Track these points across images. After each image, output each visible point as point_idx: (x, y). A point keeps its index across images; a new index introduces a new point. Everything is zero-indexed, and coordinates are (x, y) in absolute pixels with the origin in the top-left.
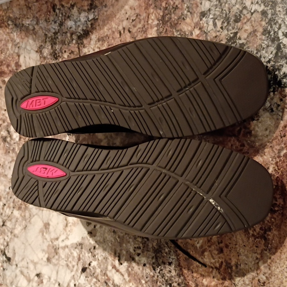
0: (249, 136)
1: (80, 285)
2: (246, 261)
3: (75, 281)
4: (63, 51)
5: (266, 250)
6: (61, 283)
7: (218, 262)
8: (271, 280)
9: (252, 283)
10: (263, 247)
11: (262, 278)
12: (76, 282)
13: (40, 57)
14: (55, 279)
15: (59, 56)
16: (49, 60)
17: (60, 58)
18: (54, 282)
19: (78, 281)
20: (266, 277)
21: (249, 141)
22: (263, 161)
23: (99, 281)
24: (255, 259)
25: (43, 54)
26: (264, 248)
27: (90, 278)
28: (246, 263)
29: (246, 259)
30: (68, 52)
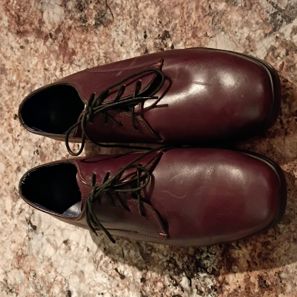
0: (292, 70)
1: (110, 248)
2: (291, 207)
3: (105, 245)
4: (89, 2)
6: (90, 248)
12: (106, 245)
13: (65, 11)
14: (84, 244)
15: (84, 8)
16: (74, 12)
17: (86, 9)
18: (82, 247)
19: (108, 244)
21: (292, 76)
23: (131, 242)
25: (68, 7)
27: (121, 240)
28: (292, 208)
29: (291, 204)
30: (94, 2)
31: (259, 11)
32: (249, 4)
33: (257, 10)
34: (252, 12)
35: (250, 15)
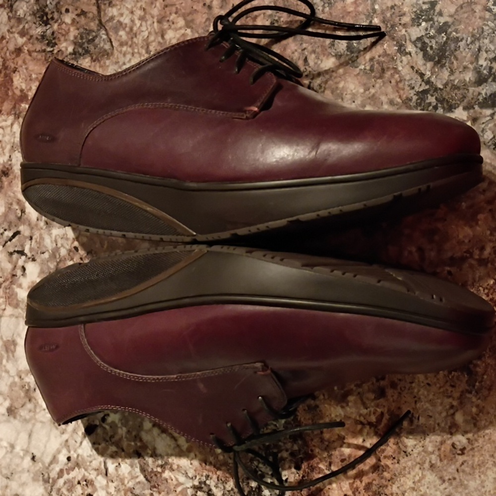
1: (80, 458)
2: (429, 412)
3: (69, 452)
4: (63, 10)
5: (470, 392)
6: (38, 455)
7: (374, 413)
8: (477, 444)
9: (439, 449)
10: (463, 386)
11: (459, 441)
12: (72, 452)
13: (9, 18)
14: (25, 447)
15: (52, 18)
16: (30, 24)
17: (56, 22)
18: (22, 454)
19: (75, 451)
20: (468, 439)
23: (123, 450)
24: (448, 407)
25: (16, 12)
26: (467, 388)
27: (103, 445)
28: (431, 414)
29: (431, 408)
30: (73, 12)
31: (397, 83)
32: (380, 68)
33: (393, 81)
34: (384, 83)
35: (380, 88)
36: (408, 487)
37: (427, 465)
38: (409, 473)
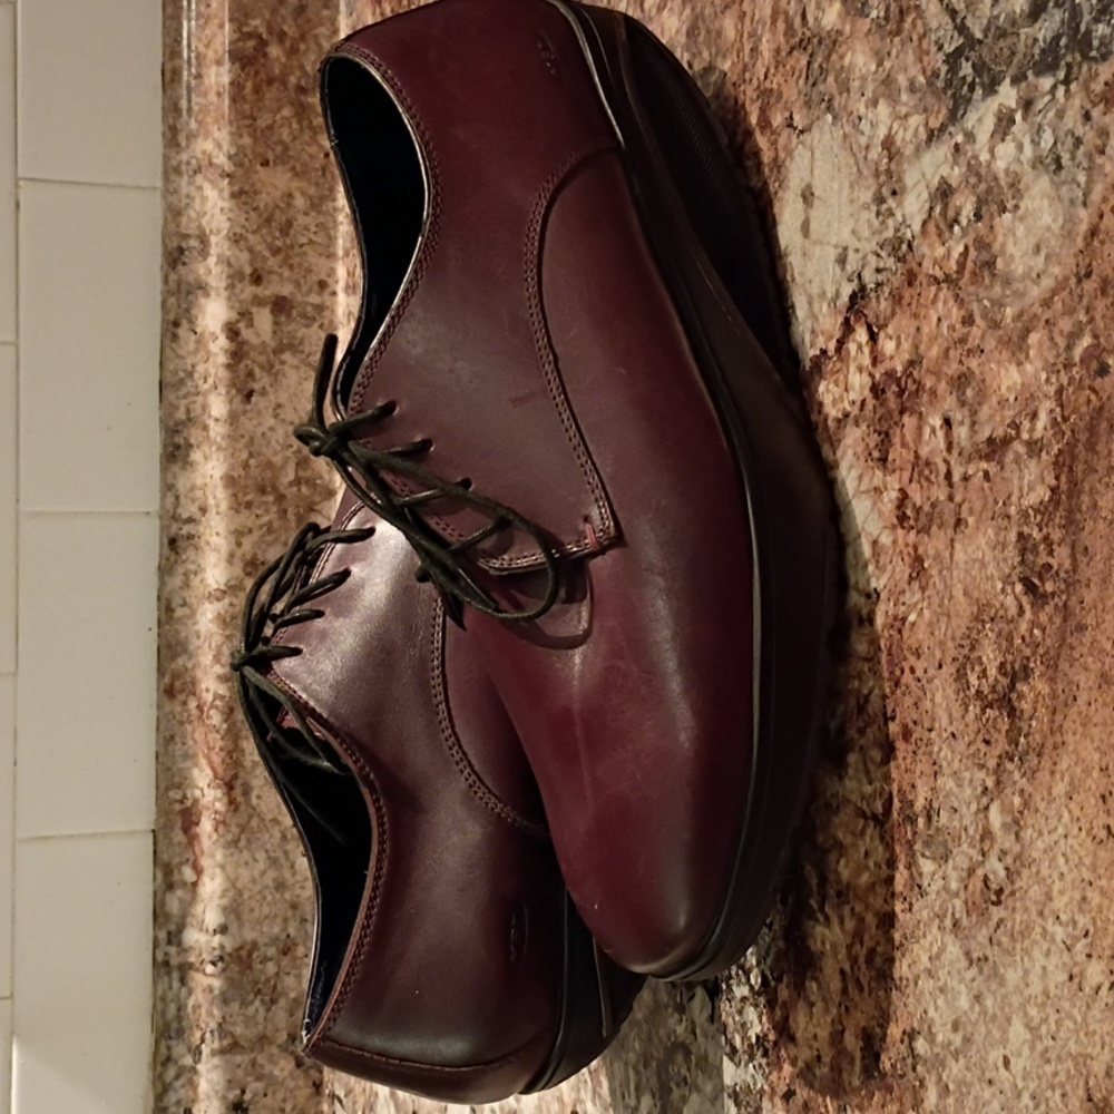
0: (987, 281)
2: (954, 799)
5: (1011, 760)
7: (881, 794)
8: (1018, 884)
9: (966, 887)
10: (1001, 744)
11: (994, 873)
20: (1007, 869)
21: (986, 302)
22: (1023, 384)
24: (980, 789)
26: (1007, 748)
28: (956, 805)
29: (955, 790)
31: (920, 39)
32: (897, 11)
33: (915, 38)
34: (903, 43)
36: (922, 968)
37: (948, 922)
38: (925, 936)
